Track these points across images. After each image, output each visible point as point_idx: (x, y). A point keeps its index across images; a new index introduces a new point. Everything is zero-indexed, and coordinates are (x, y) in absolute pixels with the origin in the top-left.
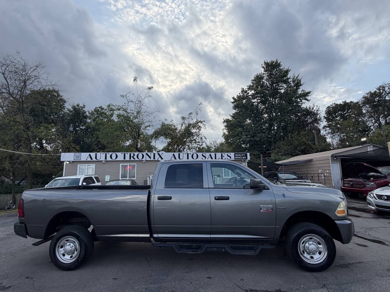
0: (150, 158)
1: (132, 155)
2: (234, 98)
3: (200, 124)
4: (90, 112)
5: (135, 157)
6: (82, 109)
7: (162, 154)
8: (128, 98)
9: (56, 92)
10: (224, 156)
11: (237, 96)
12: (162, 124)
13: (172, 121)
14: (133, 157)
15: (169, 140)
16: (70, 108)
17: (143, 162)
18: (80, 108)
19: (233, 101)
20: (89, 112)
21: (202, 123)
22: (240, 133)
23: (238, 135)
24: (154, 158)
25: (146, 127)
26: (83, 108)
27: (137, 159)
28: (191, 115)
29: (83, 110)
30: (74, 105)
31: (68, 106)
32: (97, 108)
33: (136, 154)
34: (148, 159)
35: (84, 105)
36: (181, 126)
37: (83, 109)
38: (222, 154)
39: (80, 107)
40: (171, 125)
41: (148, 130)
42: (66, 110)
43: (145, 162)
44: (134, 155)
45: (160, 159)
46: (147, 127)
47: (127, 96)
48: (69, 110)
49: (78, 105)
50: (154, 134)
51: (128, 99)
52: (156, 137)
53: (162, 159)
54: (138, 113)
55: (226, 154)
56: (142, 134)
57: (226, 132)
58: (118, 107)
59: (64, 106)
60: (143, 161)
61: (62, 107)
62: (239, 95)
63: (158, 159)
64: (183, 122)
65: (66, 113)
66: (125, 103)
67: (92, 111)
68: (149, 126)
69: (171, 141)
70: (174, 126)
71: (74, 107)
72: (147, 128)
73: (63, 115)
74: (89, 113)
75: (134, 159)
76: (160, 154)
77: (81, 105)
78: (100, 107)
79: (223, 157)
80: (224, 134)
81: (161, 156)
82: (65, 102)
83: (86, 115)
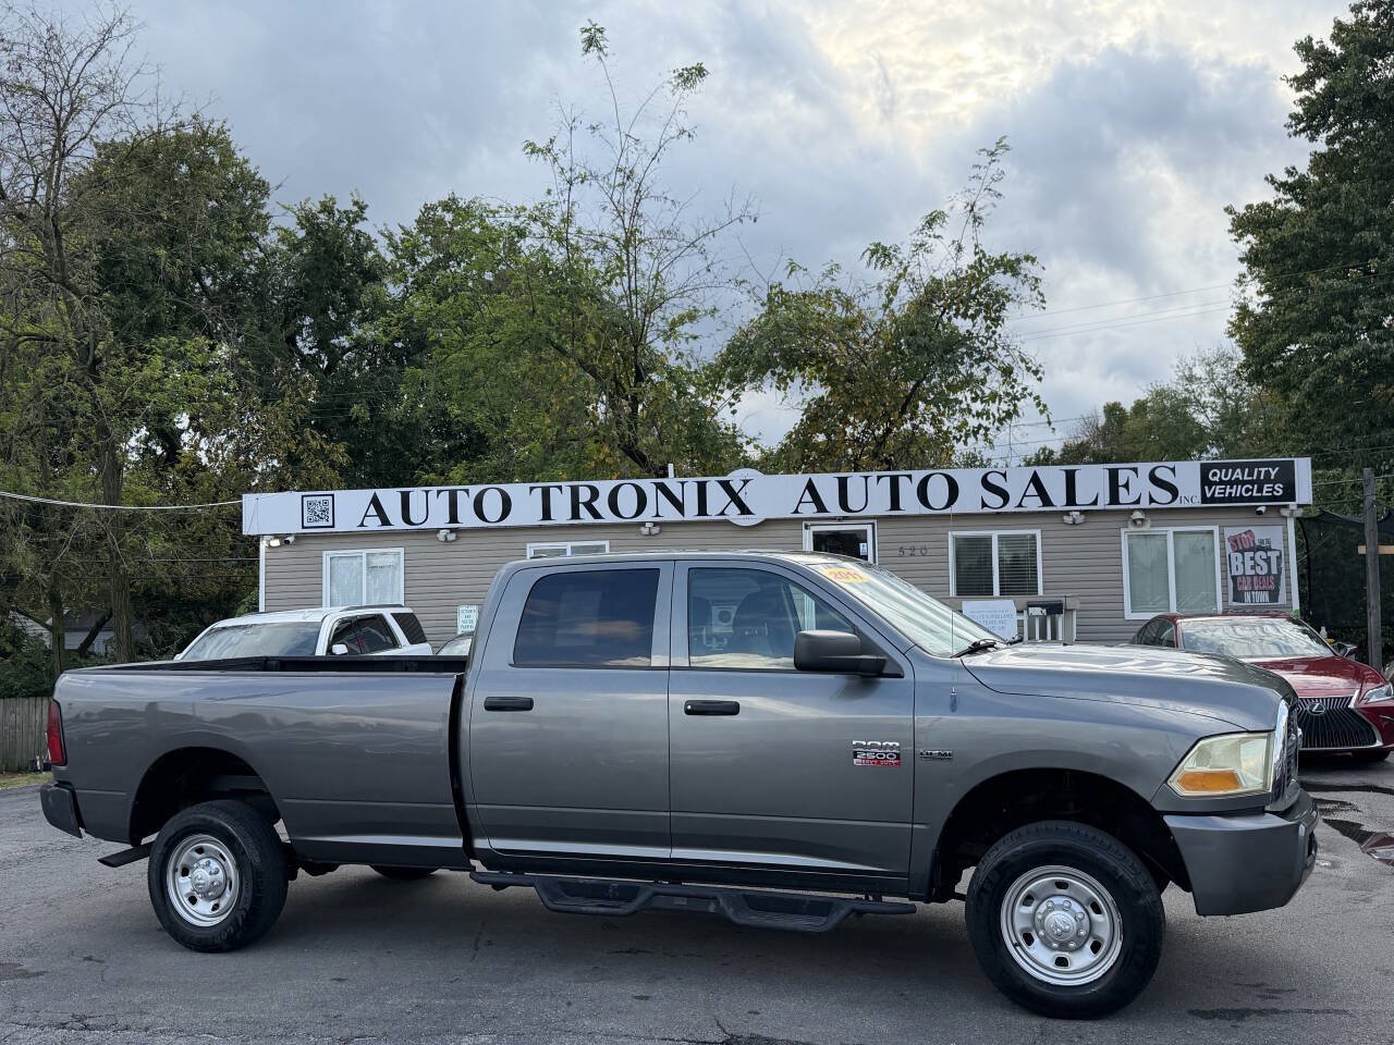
0: (680, 507)
1: (585, 495)
2: (1305, 48)
3: (1001, 280)
4: (398, 236)
5: (601, 505)
6: (349, 229)
7: (746, 482)
8: (564, 161)
9: (212, 143)
10: (1126, 486)
11: (1339, 26)
12: (770, 299)
13: (831, 271)
14: (589, 506)
15: (819, 391)
16: (291, 223)
17: (645, 531)
18: (340, 221)
19: (1301, 68)
20: (390, 237)
21: (1015, 274)
22: (1338, 305)
23: (1323, 323)
24: (702, 510)
25: (673, 325)
26: (355, 222)
27: (608, 517)
28: (937, 230)
29: (359, 234)
30: (309, 205)
31: (282, 217)
32: (433, 208)
33: (603, 488)
34: (669, 513)
35: (356, 203)
36: (884, 299)
37: (356, 227)
38: (1114, 475)
39: (337, 215)
40: (825, 299)
41: (695, 338)
42: (271, 239)
43: (656, 530)
44: (595, 493)
45: (733, 513)
46: (681, 320)
47: (556, 148)
48: (286, 236)
49: (327, 208)
50: (725, 362)
51: (567, 169)
52: (738, 379)
53: (744, 510)
54: (630, 241)
55: (1145, 468)
56: (657, 363)
57: (1255, 297)
58: (517, 217)
59: (264, 212)
60: (643, 524)
61: (251, 222)
62: (1349, 19)
63: (722, 513)
64: (900, 276)
65: (274, 253)
66: (549, 192)
67: (406, 233)
68: (692, 317)
69: (831, 394)
70: (848, 304)
71: (308, 221)
72: (680, 329)
73: (262, 262)
74: (394, 247)
75: (596, 515)
76: (736, 486)
77: (344, 204)
78: (446, 207)
79: (1122, 491)
80: (1244, 311)
81: (741, 495)
82: (262, 188)
83: (378, 256)
